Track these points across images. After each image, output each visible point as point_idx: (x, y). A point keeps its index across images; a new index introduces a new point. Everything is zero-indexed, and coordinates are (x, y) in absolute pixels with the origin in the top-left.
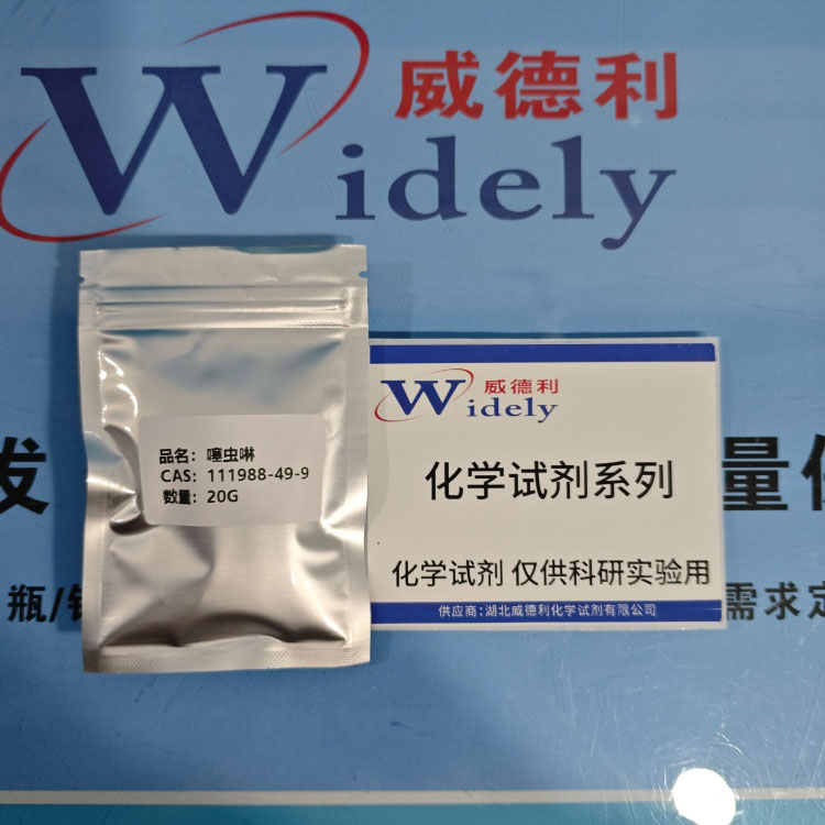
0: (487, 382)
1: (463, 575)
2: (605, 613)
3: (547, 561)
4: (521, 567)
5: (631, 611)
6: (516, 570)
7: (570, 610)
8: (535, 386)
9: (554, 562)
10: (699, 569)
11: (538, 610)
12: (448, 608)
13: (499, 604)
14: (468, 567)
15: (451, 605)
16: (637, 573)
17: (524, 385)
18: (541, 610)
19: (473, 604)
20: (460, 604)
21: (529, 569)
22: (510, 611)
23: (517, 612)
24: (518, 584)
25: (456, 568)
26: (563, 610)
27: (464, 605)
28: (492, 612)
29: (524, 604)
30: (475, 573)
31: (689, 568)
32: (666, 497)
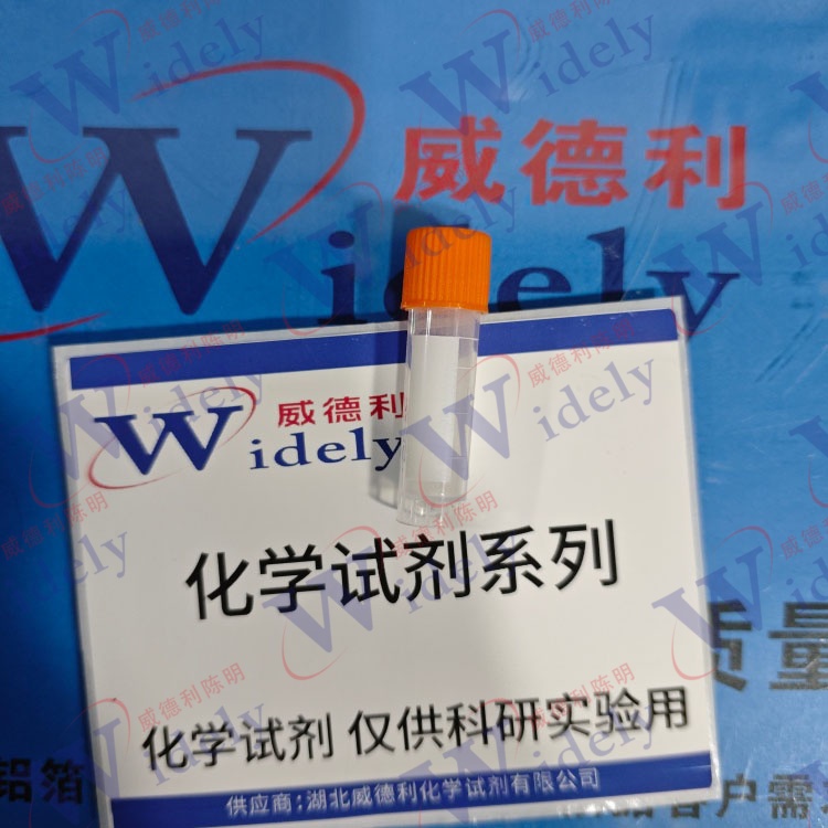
0: (281, 407)
1: (264, 744)
2: (512, 790)
3: (407, 712)
4: (362, 724)
5: (556, 784)
6: (355, 728)
7: (453, 789)
8: (366, 408)
9: (419, 711)
10: (670, 705)
11: (396, 793)
12: (242, 801)
13: (329, 790)
14: (271, 730)
15: (248, 796)
16: (564, 718)
17: (345, 407)
18: (403, 792)
19: (285, 792)
20: (263, 793)
21: (378, 726)
22: (350, 797)
23: (362, 799)
24: (359, 752)
25: (251, 732)
26: (441, 789)
27: (270, 795)
28: (318, 802)
29: (372, 786)
30: (284, 740)
31: (653, 702)
32: (606, 583)
